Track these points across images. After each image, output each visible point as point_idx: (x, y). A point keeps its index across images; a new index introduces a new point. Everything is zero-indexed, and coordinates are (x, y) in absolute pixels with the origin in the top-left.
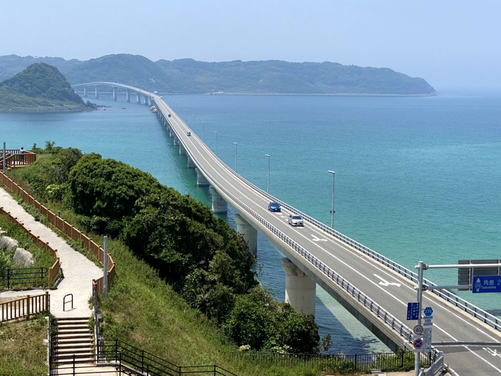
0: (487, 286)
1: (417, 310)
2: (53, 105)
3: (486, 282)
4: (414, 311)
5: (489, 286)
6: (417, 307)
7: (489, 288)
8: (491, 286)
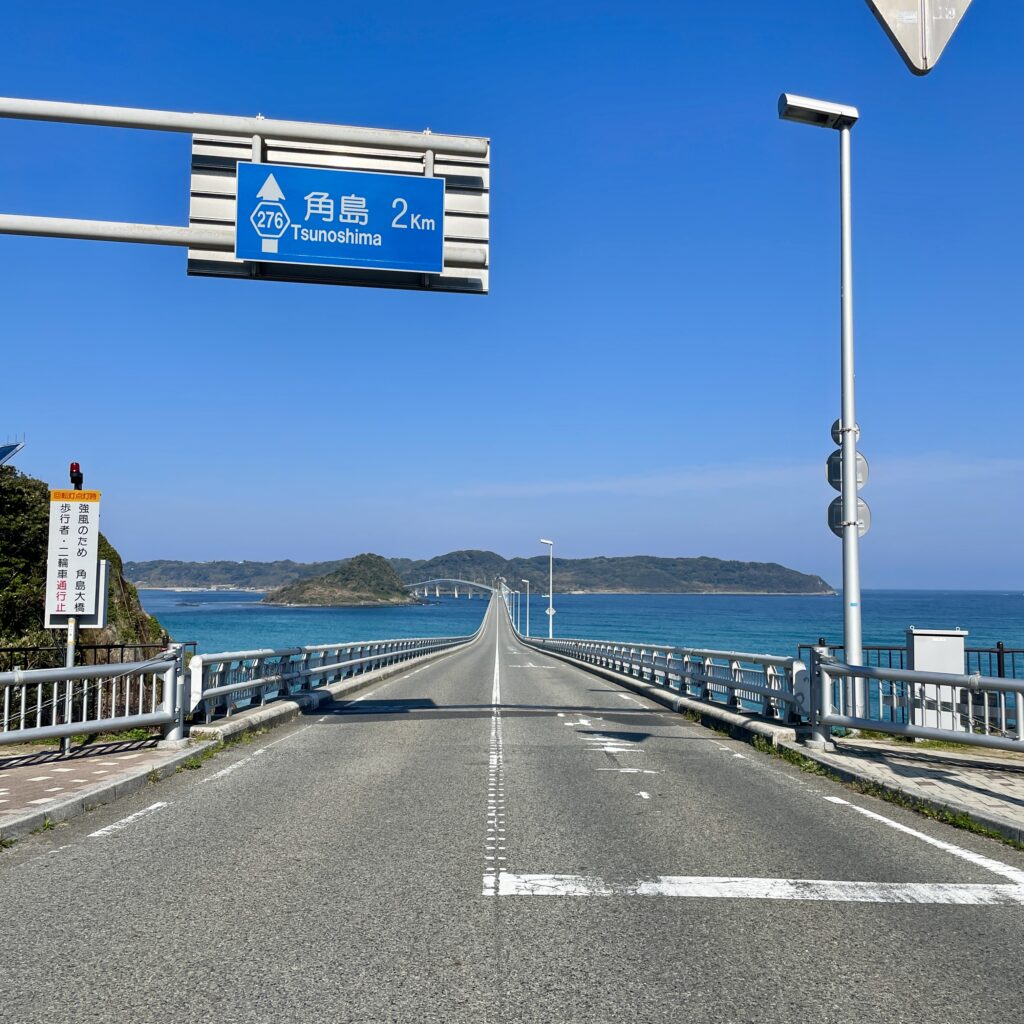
0: (328, 227)
3: (318, 202)
5: (337, 226)
7: (343, 237)
8: (352, 227)
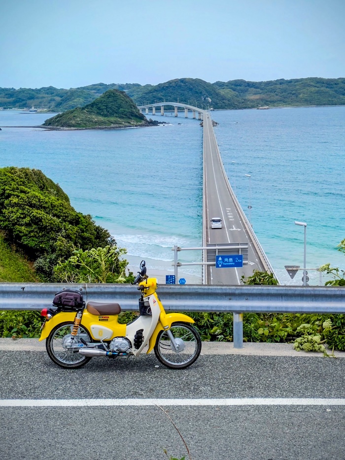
0: (227, 263)
1: (173, 281)
2: (123, 123)
3: (226, 260)
4: (171, 281)
6: (173, 279)
8: (231, 262)
